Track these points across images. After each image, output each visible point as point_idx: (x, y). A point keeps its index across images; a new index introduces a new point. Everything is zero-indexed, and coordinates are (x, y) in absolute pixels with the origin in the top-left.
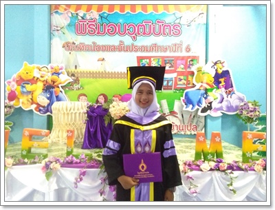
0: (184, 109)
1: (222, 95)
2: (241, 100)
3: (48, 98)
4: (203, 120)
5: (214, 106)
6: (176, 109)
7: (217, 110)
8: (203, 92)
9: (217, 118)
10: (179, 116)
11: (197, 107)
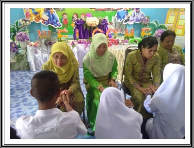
0: (117, 21)
1: (134, 13)
2: (143, 15)
3: (48, 16)
4: (125, 27)
5: (130, 19)
6: (113, 21)
7: (132, 21)
8: (126, 11)
9: (131, 25)
10: (114, 24)
11: (123, 20)
